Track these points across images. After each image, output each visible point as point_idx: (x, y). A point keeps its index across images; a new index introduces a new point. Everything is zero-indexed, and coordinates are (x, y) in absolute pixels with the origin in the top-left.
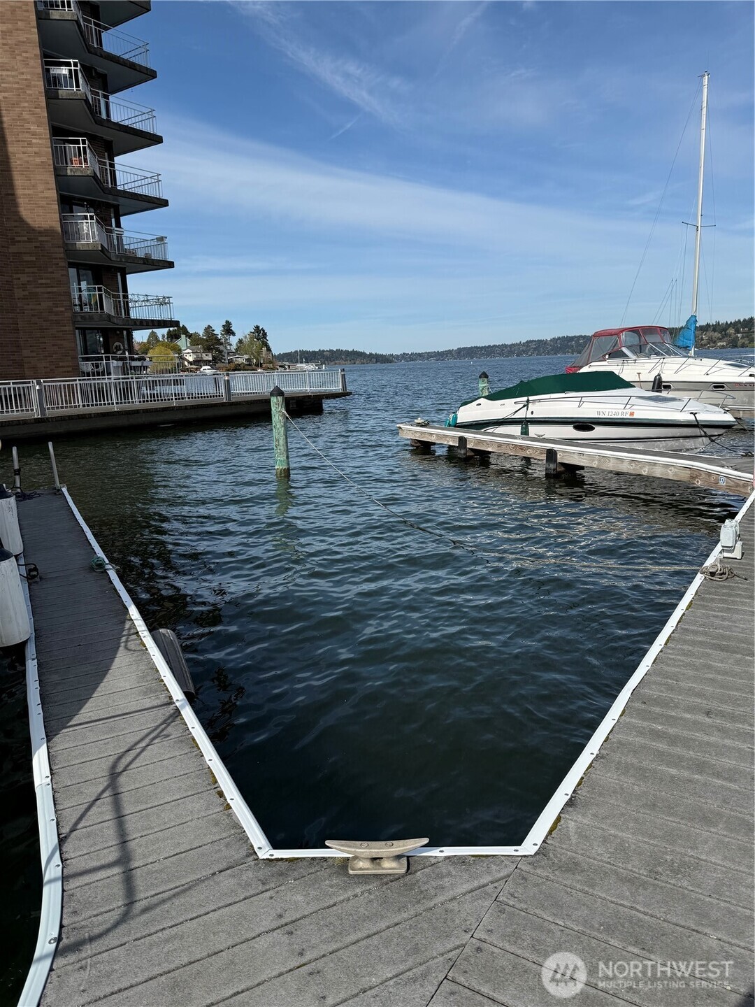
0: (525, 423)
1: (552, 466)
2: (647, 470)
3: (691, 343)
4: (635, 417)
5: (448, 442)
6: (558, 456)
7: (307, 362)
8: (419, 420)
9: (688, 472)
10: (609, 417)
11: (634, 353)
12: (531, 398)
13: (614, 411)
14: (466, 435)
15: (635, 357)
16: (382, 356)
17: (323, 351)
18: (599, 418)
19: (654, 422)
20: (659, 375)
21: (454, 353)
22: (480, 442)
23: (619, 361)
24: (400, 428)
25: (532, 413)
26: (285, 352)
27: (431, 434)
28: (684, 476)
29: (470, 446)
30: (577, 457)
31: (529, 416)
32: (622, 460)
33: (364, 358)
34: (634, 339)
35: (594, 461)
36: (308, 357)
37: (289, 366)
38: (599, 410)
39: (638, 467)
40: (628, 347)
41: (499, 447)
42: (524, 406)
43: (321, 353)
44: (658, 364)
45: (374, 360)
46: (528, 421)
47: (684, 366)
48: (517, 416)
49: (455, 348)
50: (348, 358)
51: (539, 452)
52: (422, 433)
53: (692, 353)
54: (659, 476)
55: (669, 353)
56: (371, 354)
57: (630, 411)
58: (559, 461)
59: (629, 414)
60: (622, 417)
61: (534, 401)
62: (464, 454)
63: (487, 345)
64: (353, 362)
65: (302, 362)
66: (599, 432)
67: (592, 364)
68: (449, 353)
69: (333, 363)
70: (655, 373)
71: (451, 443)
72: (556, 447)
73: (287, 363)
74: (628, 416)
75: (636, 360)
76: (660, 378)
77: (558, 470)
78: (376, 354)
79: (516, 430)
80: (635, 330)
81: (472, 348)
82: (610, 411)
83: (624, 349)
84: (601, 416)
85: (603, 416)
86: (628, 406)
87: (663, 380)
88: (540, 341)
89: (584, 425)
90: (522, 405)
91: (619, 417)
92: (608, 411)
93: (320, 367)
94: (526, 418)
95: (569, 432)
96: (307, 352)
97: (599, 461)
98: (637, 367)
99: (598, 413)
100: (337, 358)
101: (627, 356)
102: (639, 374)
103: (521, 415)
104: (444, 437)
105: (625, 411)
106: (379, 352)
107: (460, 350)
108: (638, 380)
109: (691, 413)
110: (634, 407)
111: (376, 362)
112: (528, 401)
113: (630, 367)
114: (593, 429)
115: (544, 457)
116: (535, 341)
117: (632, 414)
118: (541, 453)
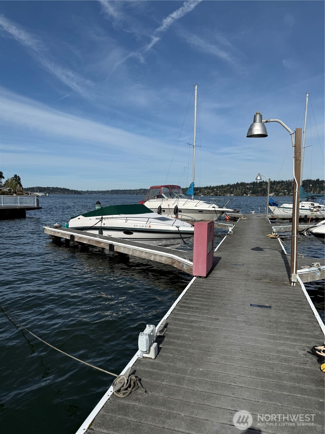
0: (101, 229)
1: (112, 253)
2: (153, 258)
3: (192, 193)
4: (151, 228)
5: (66, 237)
6: (115, 248)
7: (39, 192)
8: (56, 225)
9: (171, 260)
10: (140, 228)
11: (167, 196)
12: (104, 217)
13: (142, 225)
14: (74, 234)
15: (167, 198)
16: (77, 191)
17: (49, 188)
18: (135, 228)
19: (160, 231)
20: (177, 206)
21: (109, 192)
22: (81, 238)
23: (161, 199)
24: (45, 228)
25: (104, 224)
26: (30, 187)
27: (59, 233)
28: (169, 262)
29: (76, 240)
30: (123, 249)
31: (103, 226)
32: (142, 252)
33: (69, 191)
34: (167, 190)
35: (130, 251)
36: (40, 190)
37: (30, 194)
38: (135, 224)
39: (149, 256)
40: (165, 194)
41: (89, 241)
42: (100, 221)
43: (48, 188)
44: (176, 201)
45: (74, 193)
46: (102, 228)
47: (187, 202)
48: (97, 225)
49: (110, 190)
50: (61, 191)
51: (106, 245)
52: (55, 232)
53: (193, 198)
54: (158, 261)
55: (181, 197)
56: (72, 190)
57: (149, 225)
58: (115, 250)
59: (148, 226)
60: (145, 228)
61: (105, 218)
62: (73, 244)
63: (124, 190)
64: (64, 193)
65: (37, 192)
66: (135, 235)
67: (150, 200)
68: (107, 192)
69: (54, 193)
70: (175, 205)
71: (67, 238)
72: (114, 243)
73: (30, 192)
74: (148, 228)
75: (167, 199)
76: (177, 207)
77: (115, 255)
78: (74, 190)
79: (96, 232)
80: (167, 187)
81: (117, 190)
82: (141, 225)
83: (163, 194)
84: (136, 227)
85: (137, 227)
86: (148, 223)
87: (178, 208)
88: (145, 189)
89: (128, 231)
90: (99, 220)
91: (144, 228)
92: (139, 225)
93: (46, 194)
94: (101, 227)
95: (121, 235)
96: (41, 188)
97: (133, 252)
98: (168, 202)
99: (135, 226)
100: (56, 191)
101: (163, 197)
102: (169, 205)
103: (99, 225)
104: (64, 234)
105: (146, 225)
106: (76, 189)
107: (112, 191)
108: (168, 208)
109: (177, 227)
110: (151, 223)
111: (75, 194)
112: (102, 218)
113: (165, 202)
114: (132, 233)
115: (108, 248)
116: (143, 189)
117: (150, 227)
118: (107, 246)
